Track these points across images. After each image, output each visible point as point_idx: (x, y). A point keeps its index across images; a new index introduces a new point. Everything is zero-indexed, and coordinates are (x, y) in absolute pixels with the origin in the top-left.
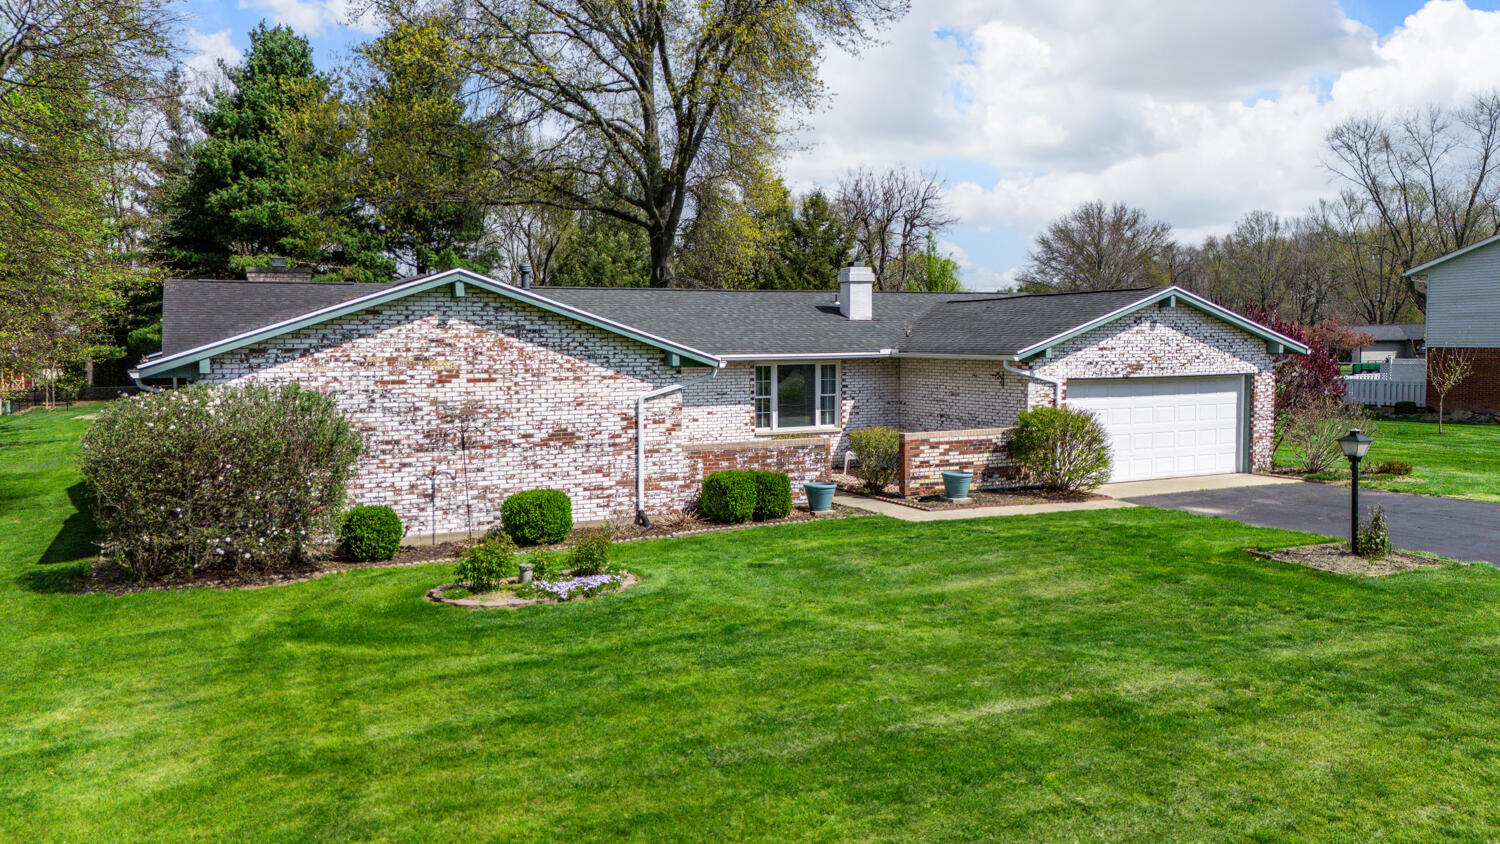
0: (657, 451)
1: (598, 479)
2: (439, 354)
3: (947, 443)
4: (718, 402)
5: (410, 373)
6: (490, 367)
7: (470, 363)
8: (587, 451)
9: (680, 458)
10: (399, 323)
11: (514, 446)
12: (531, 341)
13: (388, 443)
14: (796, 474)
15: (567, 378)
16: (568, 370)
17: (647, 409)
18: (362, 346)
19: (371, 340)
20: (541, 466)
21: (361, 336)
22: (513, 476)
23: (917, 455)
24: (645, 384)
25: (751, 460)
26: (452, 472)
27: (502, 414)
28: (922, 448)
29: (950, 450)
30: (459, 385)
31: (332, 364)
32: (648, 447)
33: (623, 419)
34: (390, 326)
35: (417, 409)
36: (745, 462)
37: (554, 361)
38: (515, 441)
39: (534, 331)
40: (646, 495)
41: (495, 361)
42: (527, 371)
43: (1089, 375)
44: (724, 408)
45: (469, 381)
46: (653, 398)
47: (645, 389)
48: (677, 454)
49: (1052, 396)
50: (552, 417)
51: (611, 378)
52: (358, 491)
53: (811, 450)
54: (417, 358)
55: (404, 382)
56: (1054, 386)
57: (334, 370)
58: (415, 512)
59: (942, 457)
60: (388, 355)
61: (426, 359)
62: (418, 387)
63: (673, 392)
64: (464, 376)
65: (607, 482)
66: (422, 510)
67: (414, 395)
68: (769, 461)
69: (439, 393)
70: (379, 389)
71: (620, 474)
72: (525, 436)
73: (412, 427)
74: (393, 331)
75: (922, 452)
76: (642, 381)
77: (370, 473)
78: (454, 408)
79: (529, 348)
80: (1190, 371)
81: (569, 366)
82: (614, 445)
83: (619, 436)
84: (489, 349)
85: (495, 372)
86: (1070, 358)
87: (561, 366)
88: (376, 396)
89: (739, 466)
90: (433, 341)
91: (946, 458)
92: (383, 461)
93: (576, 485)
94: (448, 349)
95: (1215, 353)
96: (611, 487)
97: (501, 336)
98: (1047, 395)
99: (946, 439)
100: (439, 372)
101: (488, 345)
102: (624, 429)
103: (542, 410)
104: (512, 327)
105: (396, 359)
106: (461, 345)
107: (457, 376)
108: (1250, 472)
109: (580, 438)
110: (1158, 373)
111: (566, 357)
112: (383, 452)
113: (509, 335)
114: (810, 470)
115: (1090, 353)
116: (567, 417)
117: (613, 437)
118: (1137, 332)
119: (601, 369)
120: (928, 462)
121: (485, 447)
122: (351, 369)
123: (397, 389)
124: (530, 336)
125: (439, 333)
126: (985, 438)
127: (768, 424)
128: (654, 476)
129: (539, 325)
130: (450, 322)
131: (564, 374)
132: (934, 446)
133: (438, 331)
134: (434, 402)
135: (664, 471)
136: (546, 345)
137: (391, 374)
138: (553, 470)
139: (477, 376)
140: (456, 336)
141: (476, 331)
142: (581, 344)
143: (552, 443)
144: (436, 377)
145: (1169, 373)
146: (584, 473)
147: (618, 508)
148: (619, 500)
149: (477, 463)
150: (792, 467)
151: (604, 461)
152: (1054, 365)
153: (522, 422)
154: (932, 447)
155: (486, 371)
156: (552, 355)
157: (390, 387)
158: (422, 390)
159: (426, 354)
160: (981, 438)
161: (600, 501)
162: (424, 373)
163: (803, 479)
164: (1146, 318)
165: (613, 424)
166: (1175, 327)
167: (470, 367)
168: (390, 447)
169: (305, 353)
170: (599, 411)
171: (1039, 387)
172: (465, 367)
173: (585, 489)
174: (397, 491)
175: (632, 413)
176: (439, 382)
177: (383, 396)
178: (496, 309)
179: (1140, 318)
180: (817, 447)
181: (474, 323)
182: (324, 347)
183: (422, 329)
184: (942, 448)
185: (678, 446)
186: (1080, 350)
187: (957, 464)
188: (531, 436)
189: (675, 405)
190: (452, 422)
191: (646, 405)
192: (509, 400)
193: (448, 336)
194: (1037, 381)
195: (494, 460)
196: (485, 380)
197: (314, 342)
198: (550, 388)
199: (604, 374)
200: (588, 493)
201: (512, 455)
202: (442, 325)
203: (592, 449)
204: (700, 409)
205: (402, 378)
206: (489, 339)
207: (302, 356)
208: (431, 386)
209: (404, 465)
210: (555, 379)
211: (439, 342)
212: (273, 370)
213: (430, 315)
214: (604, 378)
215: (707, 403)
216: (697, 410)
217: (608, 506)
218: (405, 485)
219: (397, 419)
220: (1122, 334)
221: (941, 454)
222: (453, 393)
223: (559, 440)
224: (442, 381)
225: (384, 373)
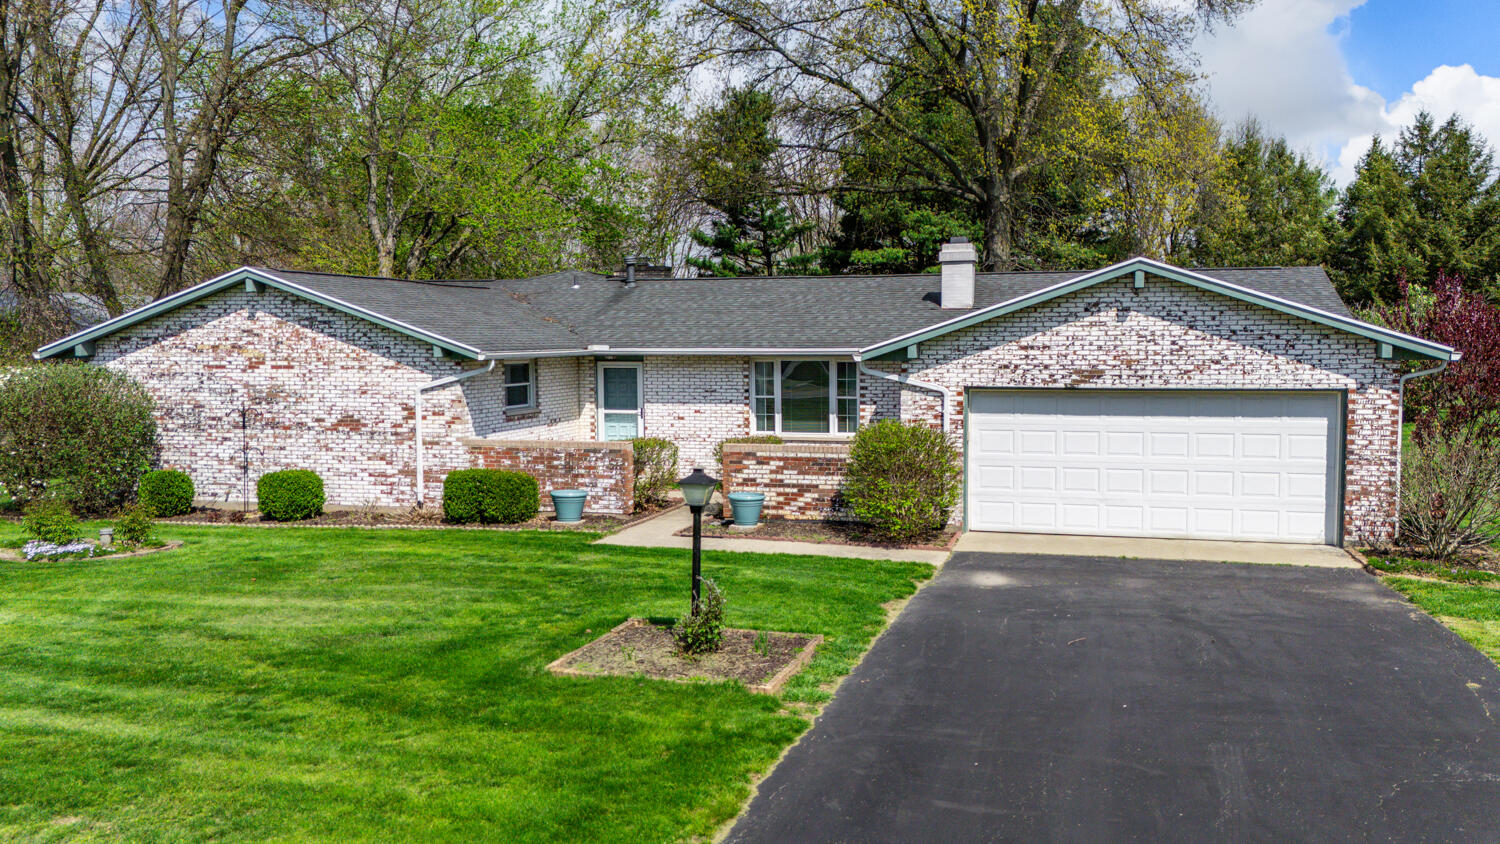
0: (437, 443)
1: (381, 466)
2: (249, 343)
3: (780, 459)
4: (705, 400)
5: (229, 359)
6: (289, 355)
7: (273, 351)
8: (372, 438)
9: (461, 452)
10: (219, 315)
11: (309, 429)
12: (322, 332)
13: (213, 419)
14: (587, 480)
15: (353, 367)
16: (354, 359)
17: (427, 400)
18: (194, 336)
19: (200, 331)
20: (331, 449)
21: (193, 327)
22: (308, 457)
23: (739, 471)
24: (425, 375)
25: (536, 460)
26: (261, 448)
27: (300, 398)
28: (745, 462)
29: (784, 468)
30: (265, 370)
31: (174, 351)
32: (428, 439)
33: (404, 409)
34: (214, 318)
35: (234, 391)
36: (528, 462)
37: (341, 351)
38: (310, 424)
39: (325, 322)
40: (426, 487)
41: (293, 349)
42: (319, 360)
43: (1003, 380)
44: (713, 407)
45: (273, 367)
46: (432, 389)
47: (426, 380)
48: (457, 448)
49: (939, 408)
50: (341, 404)
51: (392, 368)
52: (193, 458)
53: (605, 455)
54: (233, 346)
55: (224, 367)
56: (941, 395)
57: (177, 356)
58: (233, 480)
59: (774, 476)
60: (212, 343)
61: (240, 347)
62: (235, 372)
63: (451, 384)
64: (269, 363)
65: (390, 470)
66: (239, 479)
67: (231, 379)
68: (556, 463)
69: (250, 377)
70: (206, 372)
71: (401, 463)
72: (318, 420)
73: (230, 406)
74: (215, 322)
75: (747, 467)
76: (422, 372)
77: (201, 444)
78: (261, 392)
79: (320, 338)
80: (1196, 382)
81: (354, 355)
82: (396, 434)
83: (400, 426)
84: (288, 339)
85: (293, 360)
86: (969, 360)
87: (348, 356)
88: (205, 378)
89: (522, 466)
90: (244, 331)
91: (779, 477)
92: (210, 435)
93: (363, 470)
94: (256, 339)
95: (1253, 356)
96: (393, 475)
97: (298, 327)
98: (931, 408)
99: (780, 455)
100: (250, 359)
101: (287, 335)
102: (406, 418)
103: (332, 396)
104: (307, 319)
105: (217, 347)
106: (265, 335)
107: (263, 363)
108: (1341, 546)
109: (365, 425)
110: (1134, 384)
111: (352, 347)
112: (210, 426)
113: (304, 326)
114: (603, 477)
115: (1007, 352)
116: (354, 404)
117: (395, 426)
118: (1092, 325)
119: (384, 359)
120: (754, 480)
121: (286, 428)
122: (187, 355)
123: (219, 373)
124: (321, 326)
125: (249, 325)
126: (835, 456)
127: (772, 428)
128: (435, 469)
129: (328, 317)
130: (258, 315)
131: (351, 363)
132: (762, 461)
133: (249, 322)
134: (246, 385)
135: (444, 464)
136: (334, 336)
137: (215, 359)
138: (341, 454)
139: (279, 363)
140: (262, 327)
141: (279, 323)
142: (365, 335)
143: (341, 428)
144: (247, 363)
145: (1157, 384)
146: (369, 459)
147: (401, 497)
148: (402, 488)
149: (280, 442)
150: (582, 471)
151: (387, 449)
152: (942, 369)
153: (314, 408)
154: (759, 463)
155: (286, 359)
156: (340, 345)
157: (214, 370)
158: (237, 375)
159: (240, 343)
160: (829, 456)
161: (384, 488)
162: (240, 360)
163: (595, 486)
164: (1108, 305)
165: (395, 414)
166: (1168, 316)
167: (273, 355)
168: (214, 423)
169: (156, 341)
170: (382, 400)
171: (918, 396)
172: (270, 355)
173: (370, 475)
174: (221, 461)
175: (411, 403)
176: (250, 367)
177: (209, 379)
178: (293, 303)
179: (1096, 304)
180: (611, 451)
181: (276, 316)
182: (168, 336)
183: (237, 320)
184: (774, 465)
185: (458, 439)
186: (987, 348)
187: (794, 486)
188: (323, 420)
189: (454, 397)
190: (260, 403)
191: (425, 396)
192: (304, 386)
193: (255, 327)
194: (914, 388)
195: (292, 440)
196: (285, 367)
197: (161, 331)
198: (338, 376)
199: (386, 364)
200: (372, 479)
201: (308, 436)
202: (251, 317)
203: (376, 436)
204: (686, 406)
205: (223, 363)
206: (289, 329)
207: (154, 343)
208: (244, 371)
209: (225, 439)
210: (342, 367)
211: (249, 332)
212: (136, 354)
213: (242, 308)
214: (386, 367)
215: (694, 400)
216: (682, 407)
217: (391, 493)
218: (225, 456)
219: (219, 398)
220: (1063, 328)
221: (772, 472)
222: (261, 377)
223: (347, 425)
224: (252, 366)
225: (209, 358)
